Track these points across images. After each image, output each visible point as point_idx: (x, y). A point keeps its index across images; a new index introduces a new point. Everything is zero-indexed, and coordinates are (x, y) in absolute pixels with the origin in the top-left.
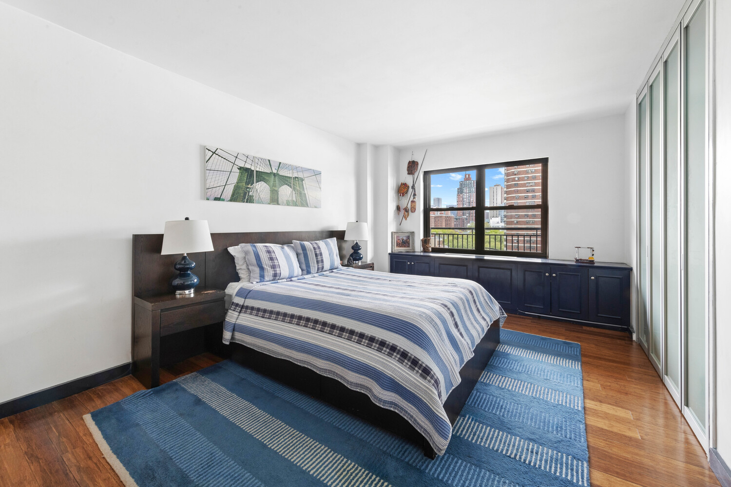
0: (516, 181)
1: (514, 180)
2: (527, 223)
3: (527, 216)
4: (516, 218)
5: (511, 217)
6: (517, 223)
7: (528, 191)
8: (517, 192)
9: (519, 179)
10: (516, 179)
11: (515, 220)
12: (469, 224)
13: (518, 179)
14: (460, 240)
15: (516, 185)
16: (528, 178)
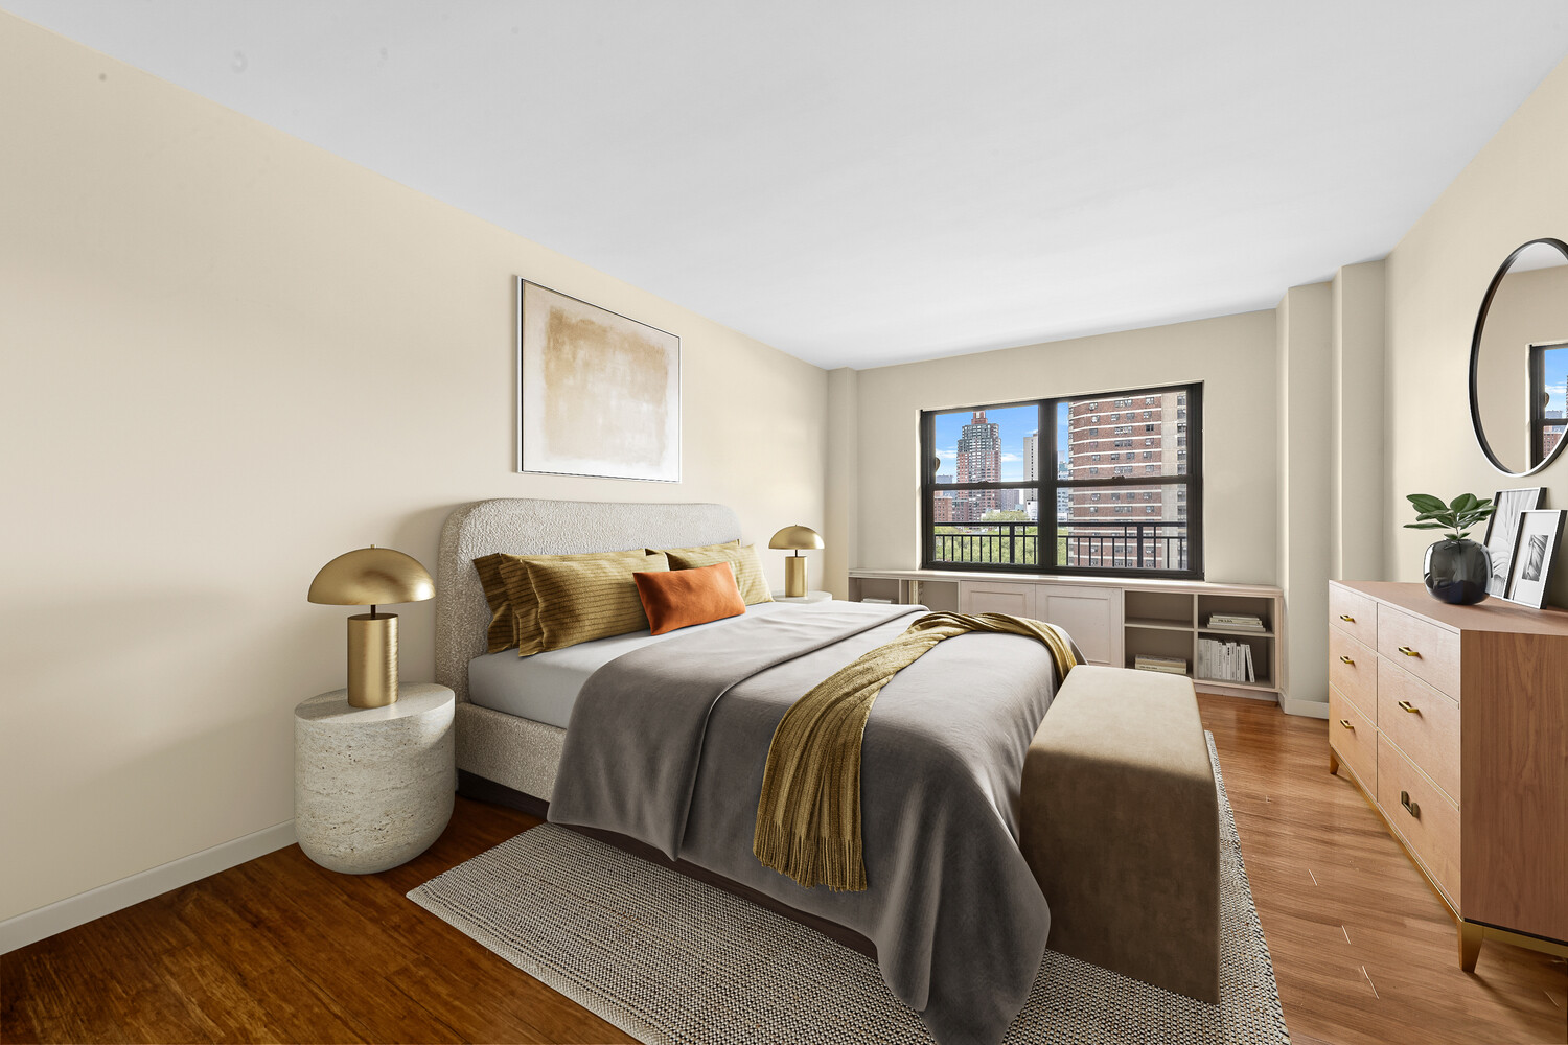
0: (1094, 424)
1: (1089, 422)
2: (1117, 511)
3: (1118, 497)
4: (1094, 502)
5: (1083, 499)
6: (1096, 511)
7: (1118, 446)
8: (1096, 446)
9: (1100, 421)
10: (1094, 420)
11: (1092, 506)
12: (983, 515)
13: (1098, 420)
14: (976, 548)
15: (1094, 433)
16: (1118, 417)
